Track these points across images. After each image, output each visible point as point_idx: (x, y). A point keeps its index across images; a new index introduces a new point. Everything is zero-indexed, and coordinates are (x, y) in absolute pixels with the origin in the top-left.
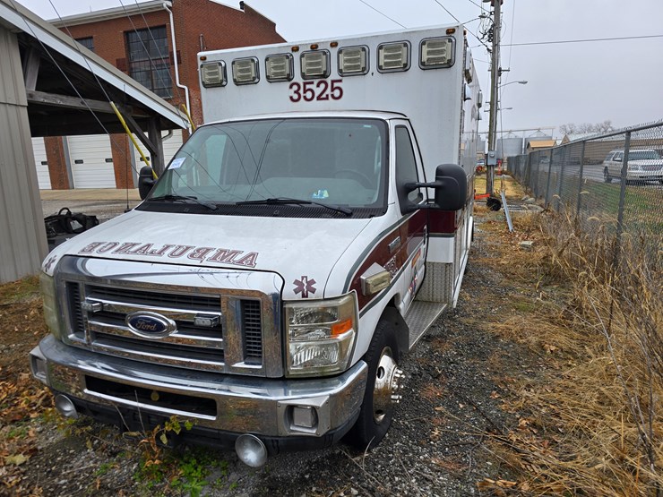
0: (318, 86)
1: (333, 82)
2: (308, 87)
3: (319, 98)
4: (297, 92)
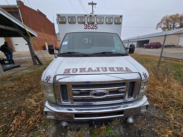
0: (91, 25)
1: (95, 25)
4: (86, 27)
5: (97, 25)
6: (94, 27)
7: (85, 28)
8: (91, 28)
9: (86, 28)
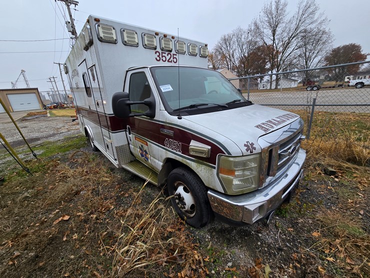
0: (168, 55)
1: (173, 55)
2: (163, 55)
3: (168, 61)
4: (158, 56)
5: (176, 55)
6: (172, 58)
7: (156, 59)
8: (167, 60)
9: (158, 59)
